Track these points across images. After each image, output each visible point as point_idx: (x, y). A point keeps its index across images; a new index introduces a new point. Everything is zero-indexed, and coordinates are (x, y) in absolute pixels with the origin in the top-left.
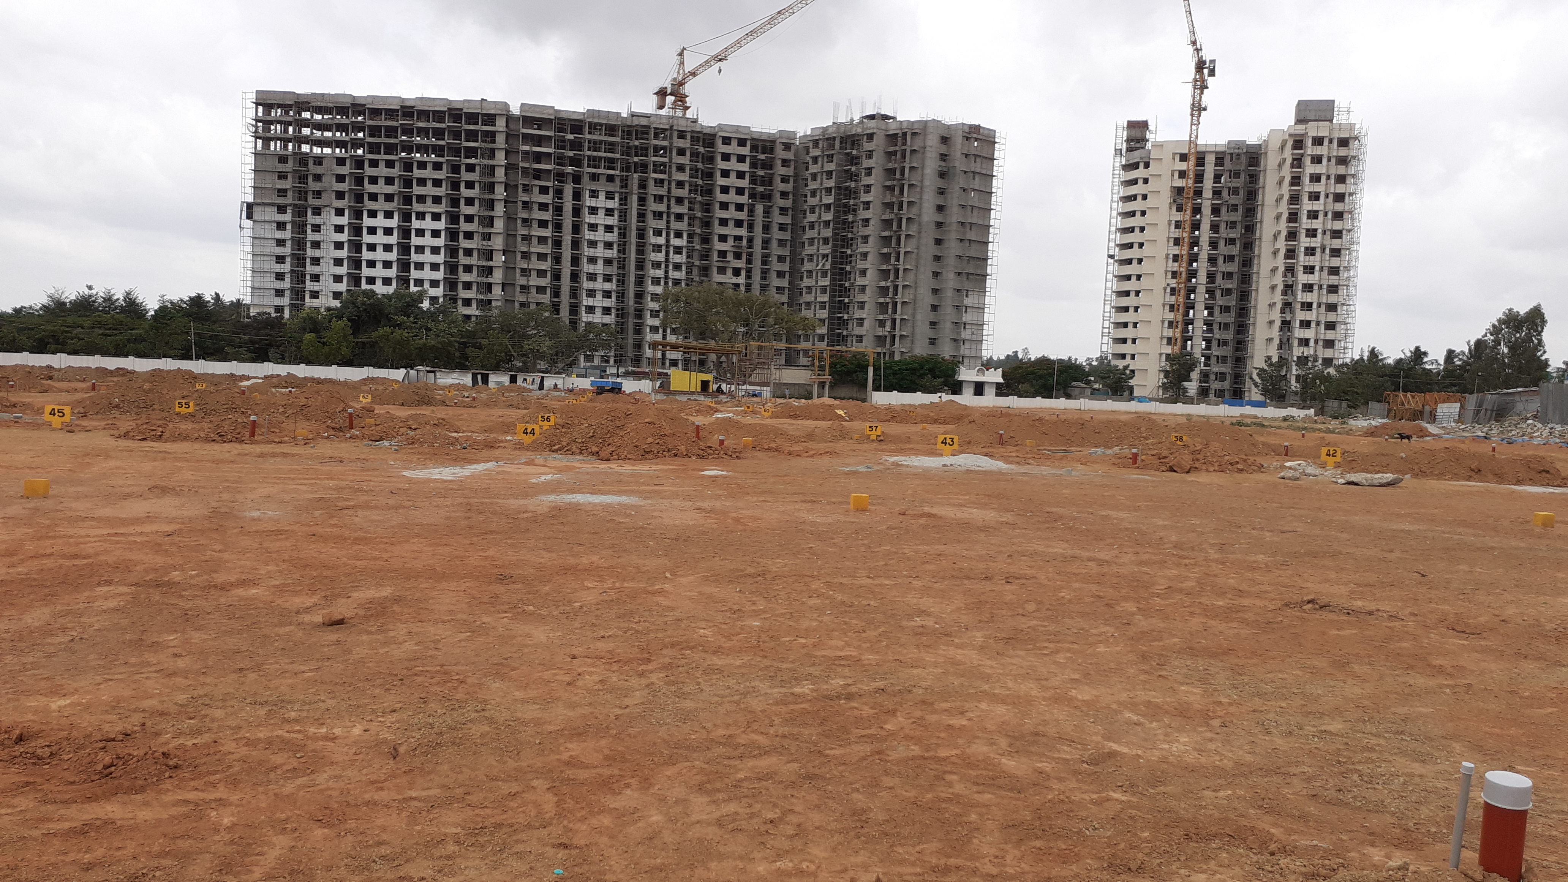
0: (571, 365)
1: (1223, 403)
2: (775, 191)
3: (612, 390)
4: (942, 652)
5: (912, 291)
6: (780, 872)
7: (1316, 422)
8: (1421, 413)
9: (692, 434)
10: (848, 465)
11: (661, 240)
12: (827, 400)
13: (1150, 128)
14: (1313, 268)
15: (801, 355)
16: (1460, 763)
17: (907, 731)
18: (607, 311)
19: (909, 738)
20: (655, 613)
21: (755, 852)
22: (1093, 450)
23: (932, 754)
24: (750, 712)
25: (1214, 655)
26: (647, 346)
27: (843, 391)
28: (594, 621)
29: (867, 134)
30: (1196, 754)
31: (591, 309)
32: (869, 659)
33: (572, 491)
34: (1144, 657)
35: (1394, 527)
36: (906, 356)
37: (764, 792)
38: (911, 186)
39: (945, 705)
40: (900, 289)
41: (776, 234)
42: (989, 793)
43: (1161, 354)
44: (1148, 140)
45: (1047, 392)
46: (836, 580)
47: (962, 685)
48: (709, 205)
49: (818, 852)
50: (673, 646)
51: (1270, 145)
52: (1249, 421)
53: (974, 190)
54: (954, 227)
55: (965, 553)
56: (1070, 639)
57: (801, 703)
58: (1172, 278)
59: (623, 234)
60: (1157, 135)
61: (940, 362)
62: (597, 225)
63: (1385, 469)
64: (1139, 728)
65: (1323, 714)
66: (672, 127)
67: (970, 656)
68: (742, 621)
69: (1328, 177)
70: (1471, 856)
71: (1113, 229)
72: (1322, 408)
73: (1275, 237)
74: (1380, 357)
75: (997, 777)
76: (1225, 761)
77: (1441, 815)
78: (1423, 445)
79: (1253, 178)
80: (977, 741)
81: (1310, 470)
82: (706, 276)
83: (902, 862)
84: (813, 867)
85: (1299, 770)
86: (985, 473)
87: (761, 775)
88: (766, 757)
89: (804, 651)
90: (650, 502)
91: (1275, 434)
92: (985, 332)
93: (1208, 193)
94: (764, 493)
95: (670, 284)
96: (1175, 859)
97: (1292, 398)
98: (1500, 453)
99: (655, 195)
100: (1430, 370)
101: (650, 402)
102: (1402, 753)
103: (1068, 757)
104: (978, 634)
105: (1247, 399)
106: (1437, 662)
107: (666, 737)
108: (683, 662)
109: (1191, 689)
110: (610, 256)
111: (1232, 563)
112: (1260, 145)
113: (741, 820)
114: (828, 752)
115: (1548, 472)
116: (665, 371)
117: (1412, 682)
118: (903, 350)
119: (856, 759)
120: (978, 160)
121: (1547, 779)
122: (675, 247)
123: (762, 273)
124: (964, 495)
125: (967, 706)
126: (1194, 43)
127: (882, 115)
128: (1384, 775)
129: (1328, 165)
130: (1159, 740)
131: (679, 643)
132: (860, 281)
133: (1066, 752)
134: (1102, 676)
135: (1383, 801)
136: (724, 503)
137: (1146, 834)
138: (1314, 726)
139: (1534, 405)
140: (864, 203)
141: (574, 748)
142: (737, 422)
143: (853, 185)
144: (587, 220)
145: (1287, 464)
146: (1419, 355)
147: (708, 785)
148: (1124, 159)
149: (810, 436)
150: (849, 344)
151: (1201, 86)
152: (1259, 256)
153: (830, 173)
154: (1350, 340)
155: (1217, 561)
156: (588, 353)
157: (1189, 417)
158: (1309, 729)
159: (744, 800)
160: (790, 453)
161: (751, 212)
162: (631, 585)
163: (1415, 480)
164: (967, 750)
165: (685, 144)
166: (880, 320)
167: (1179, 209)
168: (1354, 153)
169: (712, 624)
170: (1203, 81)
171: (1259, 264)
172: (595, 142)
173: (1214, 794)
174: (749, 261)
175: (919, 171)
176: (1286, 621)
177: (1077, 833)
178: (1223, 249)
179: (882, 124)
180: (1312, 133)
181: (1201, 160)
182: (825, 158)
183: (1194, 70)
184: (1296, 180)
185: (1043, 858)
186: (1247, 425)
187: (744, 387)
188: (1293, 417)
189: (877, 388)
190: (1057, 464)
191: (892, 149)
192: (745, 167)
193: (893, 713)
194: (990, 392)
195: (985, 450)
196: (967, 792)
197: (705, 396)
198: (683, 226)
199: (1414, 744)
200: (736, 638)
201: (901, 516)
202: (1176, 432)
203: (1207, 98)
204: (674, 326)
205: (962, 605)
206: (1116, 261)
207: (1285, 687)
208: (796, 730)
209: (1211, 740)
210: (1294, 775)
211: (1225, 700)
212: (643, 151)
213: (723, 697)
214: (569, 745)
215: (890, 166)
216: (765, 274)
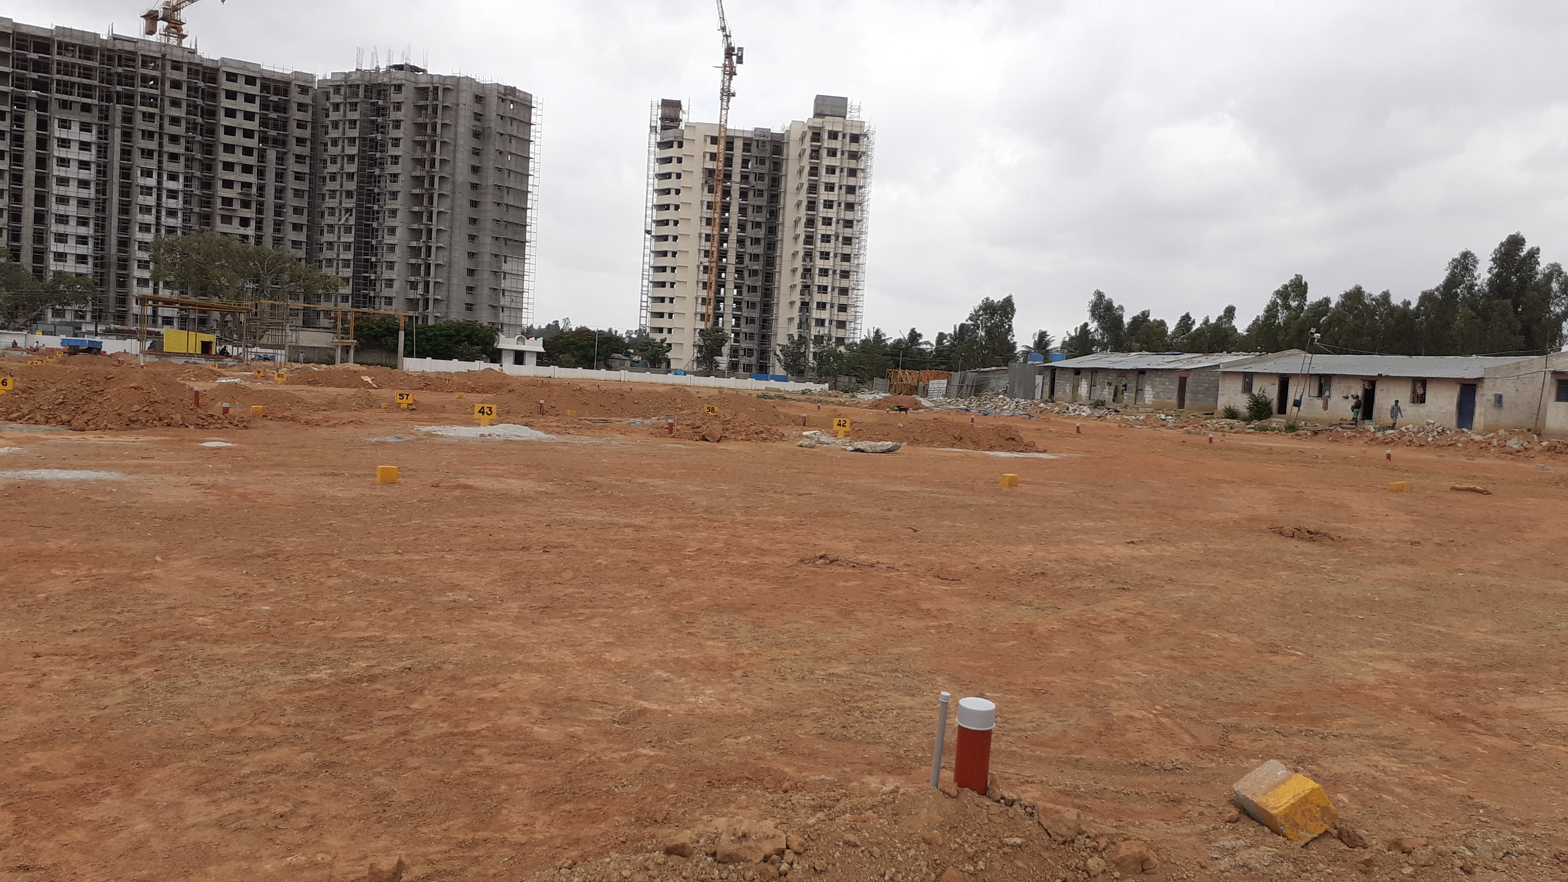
0: (36, 320)
1: (751, 377)
2: (290, 138)
3: (89, 350)
4: (474, 625)
5: (446, 253)
6: (293, 868)
7: (830, 395)
8: (916, 388)
9: (189, 401)
10: (375, 435)
11: (152, 182)
12: (351, 366)
13: (683, 108)
14: (828, 254)
15: (322, 316)
16: (940, 693)
17: (435, 709)
18: (81, 259)
19: (436, 715)
20: (141, 602)
21: (262, 850)
22: (632, 420)
23: (461, 729)
24: (257, 702)
25: (738, 610)
26: (134, 301)
27: (370, 357)
28: (64, 613)
29: (395, 85)
30: (719, 705)
31: (61, 257)
32: (395, 638)
33: (34, 466)
34: (675, 617)
35: (893, 489)
36: (441, 322)
37: (273, 786)
38: (443, 143)
39: (476, 679)
40: (433, 250)
41: (291, 183)
42: (520, 762)
43: (695, 329)
44: (681, 120)
45: (589, 364)
46: (359, 557)
47: (494, 658)
48: (211, 146)
49: (334, 842)
50: (164, 636)
51: (792, 136)
52: (772, 394)
53: (511, 154)
54: (491, 190)
55: (502, 524)
56: (605, 603)
57: (318, 689)
58: (705, 256)
59: (102, 171)
60: (691, 115)
61: (478, 329)
62: (69, 160)
63: (886, 437)
64: (668, 685)
65: (831, 658)
66: (164, 56)
67: (505, 628)
68: (249, 606)
69: (842, 170)
70: (948, 775)
71: (650, 205)
72: (835, 383)
73: (796, 223)
74: (883, 338)
75: (528, 746)
76: (746, 709)
77: (926, 741)
78: (917, 416)
79: (777, 165)
80: (509, 712)
81: (824, 439)
82: (208, 224)
83: (427, 842)
84: (329, 858)
85: (811, 711)
86: (525, 442)
87: (270, 768)
88: (276, 748)
89: (321, 634)
90: (136, 477)
91: (795, 406)
92: (525, 300)
93: (736, 177)
94: (273, 466)
95: (163, 231)
96: (698, 806)
97: (810, 373)
98: (978, 424)
99: (143, 131)
100: (923, 350)
101: (138, 365)
102: (896, 689)
103: (600, 719)
104: (513, 605)
105: (771, 373)
106: (925, 606)
107: (155, 736)
108: (177, 653)
109: (716, 644)
110: (86, 196)
111: (756, 525)
112: (783, 134)
113: (245, 818)
114: (346, 738)
115: (1014, 439)
116: (157, 330)
117: (904, 625)
118: (438, 315)
119: (379, 742)
120: (514, 123)
121: (1009, 702)
122: (169, 191)
123: (275, 224)
124: (503, 465)
125: (499, 677)
126: (723, 29)
127: (412, 67)
128: (880, 710)
129: (842, 159)
130: (687, 694)
131: (172, 634)
132: (388, 240)
133: (599, 714)
134: (634, 637)
135: (879, 733)
136: (228, 477)
137: (672, 786)
138: (824, 670)
139: (1004, 382)
140: (392, 157)
141: (38, 758)
142: (244, 388)
143: (379, 137)
144: (56, 154)
145: (805, 433)
146: (914, 336)
147: (207, 785)
148: (659, 137)
149: (332, 404)
150: (377, 306)
151: (730, 72)
152: (782, 240)
153: (353, 123)
154: (859, 321)
155: (742, 523)
156: (57, 307)
157: (721, 389)
158: (819, 673)
159: (250, 797)
160: (307, 423)
161: (262, 157)
162: (112, 571)
163: (909, 447)
164: (499, 722)
165: (181, 75)
166: (412, 283)
167: (711, 190)
168: (863, 149)
169: (212, 611)
170: (732, 67)
171: (782, 248)
172: (66, 65)
173: (735, 740)
174: (260, 211)
175: (453, 128)
176: (801, 576)
177: (607, 792)
178: (750, 232)
179: (411, 76)
180: (828, 127)
181: (730, 145)
182: (348, 106)
183: (723, 56)
184: (814, 171)
185: (573, 820)
186: (771, 398)
187: (254, 350)
188: (810, 391)
189: (409, 354)
190: (597, 433)
191: (422, 103)
192: (254, 108)
193: (421, 691)
194: (531, 361)
195: (526, 420)
196: (498, 764)
197: (207, 359)
198: (179, 167)
199: (906, 680)
200: (241, 624)
201: (434, 489)
202: (708, 403)
203: (736, 84)
204: (167, 279)
205: (498, 577)
206: (653, 237)
207: (800, 636)
208: (311, 718)
209: (733, 690)
210: (806, 716)
211: (747, 652)
212: (129, 80)
213: (226, 688)
214: (30, 755)
215: (420, 120)
216: (278, 226)
